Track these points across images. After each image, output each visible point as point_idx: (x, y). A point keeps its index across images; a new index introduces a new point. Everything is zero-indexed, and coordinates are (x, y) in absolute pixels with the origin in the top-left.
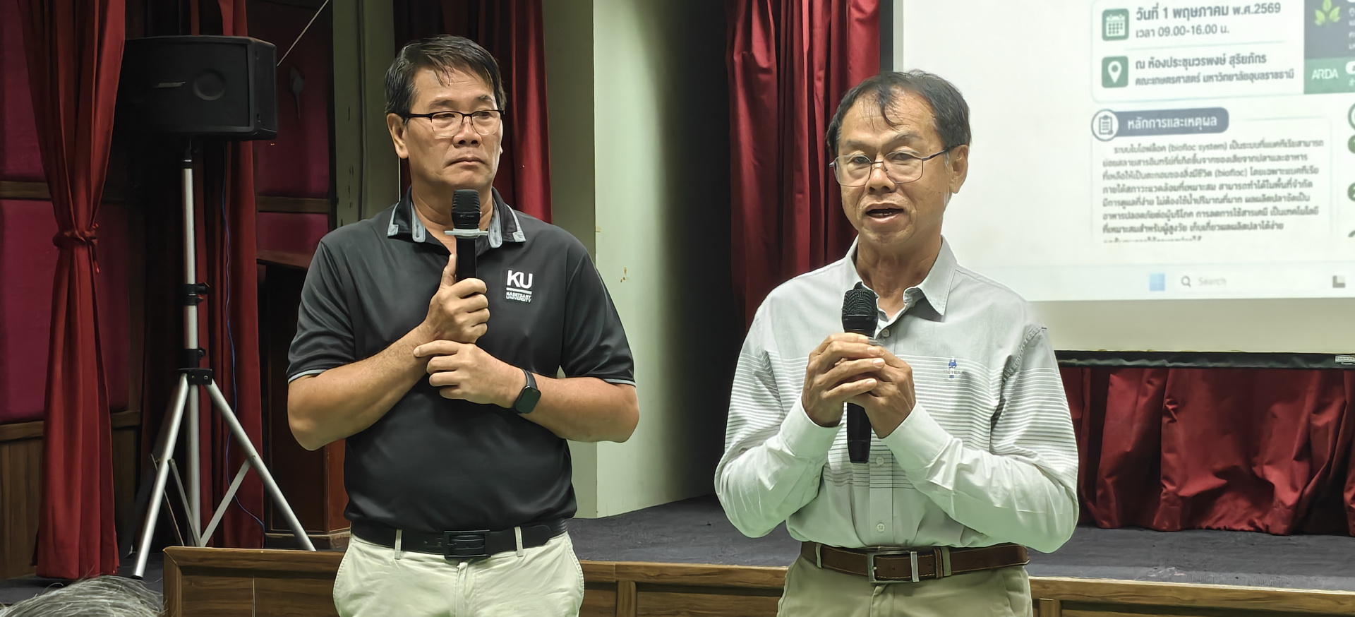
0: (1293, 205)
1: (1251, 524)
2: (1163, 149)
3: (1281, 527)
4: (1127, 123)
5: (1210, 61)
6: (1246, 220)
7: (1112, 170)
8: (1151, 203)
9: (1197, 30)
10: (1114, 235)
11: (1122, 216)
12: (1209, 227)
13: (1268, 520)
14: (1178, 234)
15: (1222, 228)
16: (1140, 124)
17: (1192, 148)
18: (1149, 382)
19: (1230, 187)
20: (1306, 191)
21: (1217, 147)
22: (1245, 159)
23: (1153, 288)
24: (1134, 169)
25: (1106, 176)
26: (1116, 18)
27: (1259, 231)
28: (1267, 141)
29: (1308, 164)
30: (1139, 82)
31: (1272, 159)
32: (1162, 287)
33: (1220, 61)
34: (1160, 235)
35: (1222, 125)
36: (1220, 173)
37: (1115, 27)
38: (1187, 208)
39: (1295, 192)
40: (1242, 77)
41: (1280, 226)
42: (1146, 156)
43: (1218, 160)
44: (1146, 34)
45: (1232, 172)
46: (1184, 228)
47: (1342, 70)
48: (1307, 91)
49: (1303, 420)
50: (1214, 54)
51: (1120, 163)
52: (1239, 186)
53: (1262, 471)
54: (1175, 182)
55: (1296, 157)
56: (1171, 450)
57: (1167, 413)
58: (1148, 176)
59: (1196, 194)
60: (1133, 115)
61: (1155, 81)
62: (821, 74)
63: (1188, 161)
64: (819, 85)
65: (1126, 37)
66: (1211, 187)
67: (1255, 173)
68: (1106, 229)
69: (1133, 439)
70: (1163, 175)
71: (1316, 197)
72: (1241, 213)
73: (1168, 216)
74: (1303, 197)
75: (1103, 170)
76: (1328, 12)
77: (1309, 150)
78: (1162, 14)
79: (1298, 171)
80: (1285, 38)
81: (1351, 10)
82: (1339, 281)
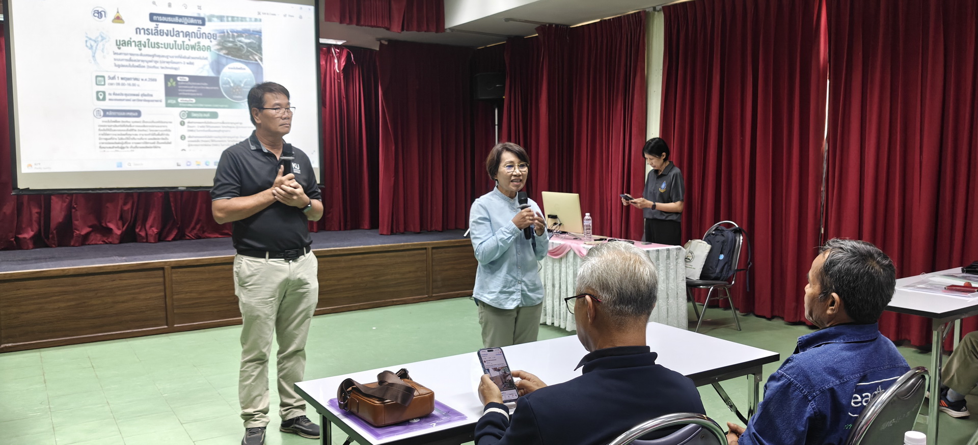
0: (163, 141)
1: (104, 241)
3: (117, 241)
4: (106, 113)
5: (134, 95)
6: (148, 145)
7: (102, 128)
8: (116, 139)
9: (129, 85)
10: (103, 149)
11: (106, 143)
12: (136, 147)
13: (110, 240)
14: (126, 149)
15: (141, 148)
16: (111, 113)
17: (129, 122)
19: (143, 135)
20: (167, 137)
21: (138, 122)
22: (147, 126)
23: (118, 167)
24: (109, 128)
25: (99, 130)
26: (100, 78)
27: (153, 149)
28: (154, 121)
29: (168, 128)
30: (110, 100)
31: (156, 127)
32: (121, 167)
33: (138, 95)
34: (120, 150)
35: (139, 116)
36: (139, 130)
37: (100, 81)
38: (128, 141)
39: (164, 137)
40: (145, 101)
41: (160, 147)
42: (114, 124)
43: (138, 126)
44: (112, 84)
45: (143, 130)
46: (128, 147)
47: (177, 101)
48: (166, 106)
49: (119, 208)
50: (136, 93)
51: (105, 126)
52: (146, 135)
53: (106, 224)
54: (124, 133)
55: (164, 126)
56: (77, 220)
57: (74, 208)
58: (115, 130)
59: (132, 137)
60: (108, 111)
61: (115, 100)
63: (128, 126)
65: (104, 85)
66: (136, 135)
67: (151, 131)
68: (100, 147)
69: (62, 218)
70: (119, 130)
71: (171, 139)
72: (146, 143)
73: (122, 143)
74: (166, 139)
75: (98, 128)
76: (172, 83)
77: (168, 125)
78: (117, 78)
79: (164, 131)
80: (159, 90)
81: (179, 83)
82: (179, 164)
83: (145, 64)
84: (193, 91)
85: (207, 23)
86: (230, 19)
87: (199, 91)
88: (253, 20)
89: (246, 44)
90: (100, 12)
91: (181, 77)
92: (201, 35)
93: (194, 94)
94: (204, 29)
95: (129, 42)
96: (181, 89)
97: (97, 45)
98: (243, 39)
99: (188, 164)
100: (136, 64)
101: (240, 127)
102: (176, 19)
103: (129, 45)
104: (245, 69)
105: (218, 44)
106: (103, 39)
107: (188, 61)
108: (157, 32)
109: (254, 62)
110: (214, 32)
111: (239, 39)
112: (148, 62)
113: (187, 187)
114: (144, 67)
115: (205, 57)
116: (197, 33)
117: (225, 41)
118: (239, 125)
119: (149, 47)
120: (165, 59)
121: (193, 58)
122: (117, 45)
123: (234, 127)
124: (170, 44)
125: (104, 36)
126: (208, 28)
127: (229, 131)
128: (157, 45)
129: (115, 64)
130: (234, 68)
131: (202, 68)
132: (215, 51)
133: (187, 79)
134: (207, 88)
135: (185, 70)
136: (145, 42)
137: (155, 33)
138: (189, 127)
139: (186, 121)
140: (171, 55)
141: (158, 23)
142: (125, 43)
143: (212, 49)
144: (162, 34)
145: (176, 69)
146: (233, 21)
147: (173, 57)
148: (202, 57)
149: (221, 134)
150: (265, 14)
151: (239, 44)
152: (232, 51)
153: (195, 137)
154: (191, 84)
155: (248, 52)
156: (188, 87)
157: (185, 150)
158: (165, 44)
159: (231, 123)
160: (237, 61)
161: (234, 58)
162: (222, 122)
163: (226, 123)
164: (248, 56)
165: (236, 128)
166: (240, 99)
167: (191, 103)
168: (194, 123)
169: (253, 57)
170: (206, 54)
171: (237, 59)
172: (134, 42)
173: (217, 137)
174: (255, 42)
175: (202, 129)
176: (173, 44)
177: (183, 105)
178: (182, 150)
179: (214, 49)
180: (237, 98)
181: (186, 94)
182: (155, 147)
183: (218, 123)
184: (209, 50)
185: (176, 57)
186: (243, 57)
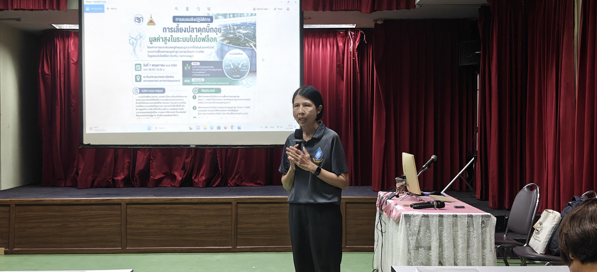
0: (180, 111)
1: (171, 185)
2: (150, 97)
3: (178, 185)
4: (141, 91)
5: (161, 77)
6: (170, 114)
7: (138, 102)
8: (147, 109)
9: (158, 70)
10: (139, 117)
11: (141, 113)
12: (161, 115)
13: (175, 184)
15: (164, 116)
16: (145, 91)
17: (157, 97)
18: (147, 152)
19: (166, 106)
20: (183, 107)
21: (163, 97)
22: (169, 100)
23: (148, 129)
24: (143, 101)
25: (136, 103)
26: (138, 66)
27: (173, 117)
28: (174, 96)
29: (184, 101)
30: (144, 81)
31: (176, 100)
32: (150, 129)
33: (163, 77)
34: (150, 117)
35: (164, 92)
36: (164, 103)
37: (138, 68)
38: (156, 111)
39: (181, 108)
40: (168, 81)
41: (178, 115)
42: (146, 98)
43: (163, 100)
44: (145, 70)
45: (166, 103)
46: (155, 116)
47: (191, 80)
48: (183, 85)
49: (183, 160)
50: (162, 75)
51: (140, 100)
52: (168, 106)
53: (174, 173)
54: (153, 105)
55: (181, 100)
56: (152, 168)
57: (151, 160)
58: (147, 103)
59: (158, 108)
60: (143, 89)
61: (148, 81)
62: (63, 76)
63: (156, 100)
64: (62, 79)
65: (141, 70)
66: (161, 106)
67: (172, 103)
68: (137, 115)
69: (143, 166)
70: (150, 103)
71: (186, 108)
72: (168, 112)
73: (151, 113)
74: (183, 109)
75: (136, 101)
76: (187, 67)
77: (184, 98)
78: (149, 65)
79: (181, 103)
80: (178, 72)
81: (193, 67)
82: (191, 128)
83: (169, 54)
84: (203, 72)
85: (214, 20)
86: (231, 16)
87: (207, 72)
88: (249, 15)
89: (244, 34)
90: (139, 19)
91: (195, 63)
92: (210, 30)
93: (204, 75)
94: (212, 25)
95: (158, 39)
96: (194, 71)
97: (137, 42)
98: (241, 31)
99: (198, 128)
100: (163, 54)
101: (237, 100)
102: (192, 19)
103: (158, 41)
104: (242, 54)
105: (222, 36)
106: (141, 37)
107: (199, 50)
108: (178, 30)
109: (249, 48)
110: (220, 27)
111: (239, 31)
112: (170, 52)
113: (196, 145)
114: (168, 56)
115: (212, 46)
116: (207, 28)
117: (228, 33)
118: (236, 98)
119: (172, 41)
120: (183, 50)
121: (203, 48)
122: (150, 41)
123: (232, 100)
124: (187, 38)
125: (141, 35)
126: (215, 24)
127: (229, 103)
128: (177, 40)
129: (148, 55)
130: (234, 54)
131: (209, 55)
132: (220, 41)
133: (199, 64)
134: (213, 70)
135: (198, 57)
136: (169, 38)
137: (176, 30)
138: (199, 100)
139: (197, 95)
140: (188, 46)
141: (178, 23)
142: (155, 39)
143: (218, 40)
144: (181, 31)
145: (190, 56)
146: (234, 17)
147: (189, 48)
148: (210, 46)
149: (223, 105)
150: (259, 9)
151: (238, 35)
152: (233, 41)
153: (203, 108)
154: (201, 67)
155: (245, 41)
156: (200, 70)
157: (196, 118)
158: (183, 38)
159: (231, 97)
160: (236, 48)
161: (234, 46)
162: (224, 96)
163: (227, 97)
164: (246, 43)
165: (234, 100)
166: (238, 78)
167: (201, 82)
168: (203, 97)
169: (249, 44)
170: (213, 44)
171: (236, 46)
172: (162, 39)
173: (219, 108)
174: (250, 32)
175: (209, 101)
176: (189, 38)
177: (196, 83)
178: (194, 118)
179: (219, 40)
180: (236, 77)
181: (197, 75)
182: (175, 115)
183: (221, 97)
184: (215, 41)
185: (191, 47)
186: (241, 44)
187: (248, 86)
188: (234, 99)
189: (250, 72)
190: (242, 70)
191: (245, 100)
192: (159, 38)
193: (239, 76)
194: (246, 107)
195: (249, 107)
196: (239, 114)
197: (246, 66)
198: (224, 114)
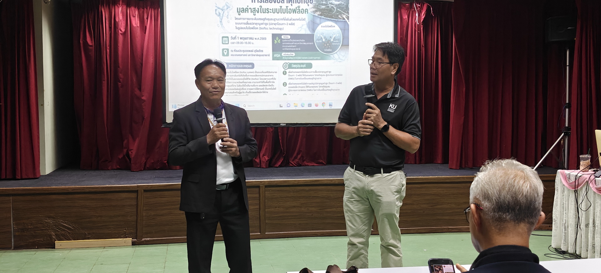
0: (270, 87)
2: (238, 72)
4: (229, 65)
5: (249, 51)
6: (259, 91)
8: (235, 86)
9: (246, 43)
12: (250, 92)
14: (242, 94)
15: (253, 93)
16: (232, 66)
17: (245, 73)
19: (255, 83)
20: (273, 84)
21: (251, 72)
22: (258, 76)
24: (231, 77)
26: (225, 39)
27: (261, 93)
28: (264, 71)
29: (273, 77)
30: (232, 55)
31: (265, 76)
33: (252, 51)
34: (238, 94)
35: (253, 67)
36: (252, 79)
37: (225, 41)
38: (244, 87)
40: (257, 55)
41: (267, 92)
42: (234, 74)
43: (252, 76)
44: (233, 43)
45: (255, 79)
46: (244, 93)
47: (281, 55)
48: (273, 60)
50: (251, 49)
52: (257, 82)
54: (241, 81)
55: (271, 76)
58: (235, 79)
59: (247, 84)
60: (231, 64)
61: (236, 55)
62: (109, 48)
63: (245, 76)
65: (228, 43)
66: (250, 82)
67: (261, 79)
70: (239, 79)
71: (276, 85)
72: (258, 89)
73: (240, 89)
74: (272, 85)
76: (277, 41)
77: (274, 74)
78: (237, 38)
79: (271, 79)
80: (268, 46)
81: (283, 40)
82: (281, 106)
83: (258, 26)
84: (294, 46)
87: (298, 46)
89: (336, 5)
91: (285, 36)
92: (301, 1)
93: (295, 49)
96: (285, 45)
97: (224, 13)
98: (333, 2)
100: (251, 26)
101: (329, 75)
103: (247, 11)
104: (334, 26)
105: (314, 7)
106: (228, 7)
107: (289, 22)
109: (342, 20)
111: (331, 1)
112: (260, 24)
113: (287, 124)
114: (257, 28)
115: (303, 18)
117: (319, 4)
118: (328, 73)
119: (261, 12)
120: (273, 22)
121: (294, 20)
122: (238, 12)
123: (324, 75)
124: (277, 9)
125: (229, 5)
127: (321, 78)
128: (267, 11)
129: (236, 27)
130: (326, 26)
131: (300, 28)
132: (311, 13)
133: (289, 37)
134: (304, 43)
135: (288, 30)
136: (258, 9)
137: (266, 1)
138: (289, 75)
139: (288, 71)
140: (278, 18)
142: (244, 10)
143: (309, 11)
144: (271, 1)
145: (280, 29)
147: (279, 20)
148: (301, 18)
149: (314, 81)
151: (331, 6)
152: (325, 12)
153: (294, 84)
154: (292, 41)
155: (337, 12)
156: (290, 44)
157: (286, 95)
158: (273, 9)
159: (322, 72)
160: (329, 20)
161: (326, 18)
162: (315, 71)
163: (318, 72)
164: (338, 15)
165: (326, 76)
166: (330, 52)
167: (292, 57)
168: (294, 72)
169: (342, 16)
170: (304, 16)
171: (328, 18)
172: (250, 9)
173: (310, 84)
174: (343, 3)
175: (300, 77)
176: (279, 9)
177: (286, 58)
178: (284, 95)
179: (311, 11)
180: (328, 51)
181: (288, 49)
182: (264, 92)
183: (312, 72)
184: (306, 12)
185: (281, 19)
186: (333, 16)
187: (341, 61)
188: (325, 74)
189: (342, 45)
190: (334, 44)
191: (336, 75)
192: (247, 8)
193: (331, 50)
194: (338, 83)
195: (341, 83)
196: (330, 90)
197: (338, 40)
198: (316, 90)
